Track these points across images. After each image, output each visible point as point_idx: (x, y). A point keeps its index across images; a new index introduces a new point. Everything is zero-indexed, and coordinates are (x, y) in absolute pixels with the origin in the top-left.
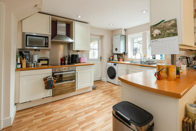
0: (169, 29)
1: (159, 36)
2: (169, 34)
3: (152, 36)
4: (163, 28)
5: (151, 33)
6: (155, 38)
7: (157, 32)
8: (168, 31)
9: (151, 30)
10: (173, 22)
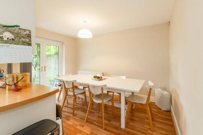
0: (23, 38)
2: (23, 42)
4: (17, 33)
6: (6, 42)
7: (8, 35)
10: (28, 32)
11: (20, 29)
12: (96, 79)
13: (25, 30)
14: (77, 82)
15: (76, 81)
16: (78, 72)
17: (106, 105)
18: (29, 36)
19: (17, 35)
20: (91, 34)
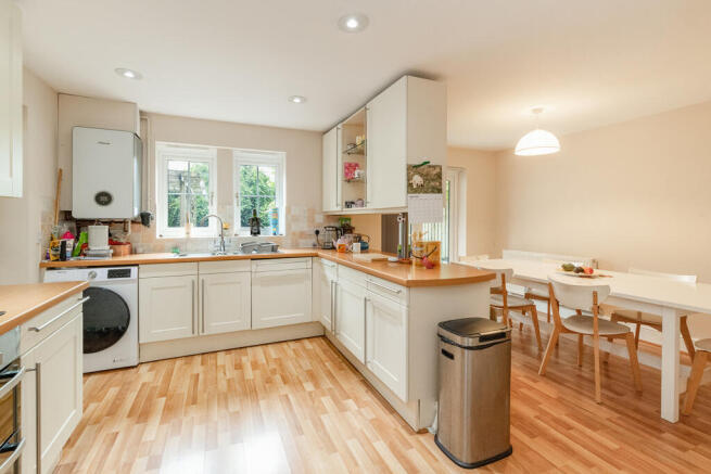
0: (433, 180)
1: (421, 189)
2: (433, 188)
3: (410, 185)
4: (427, 175)
5: (408, 180)
6: (415, 191)
7: (417, 180)
8: (432, 184)
9: (408, 174)
10: (438, 170)
11: (430, 167)
12: (573, 273)
13: (434, 167)
14: (515, 273)
15: (511, 271)
16: (504, 252)
17: (607, 354)
18: (439, 176)
19: (425, 176)
20: (558, 145)
